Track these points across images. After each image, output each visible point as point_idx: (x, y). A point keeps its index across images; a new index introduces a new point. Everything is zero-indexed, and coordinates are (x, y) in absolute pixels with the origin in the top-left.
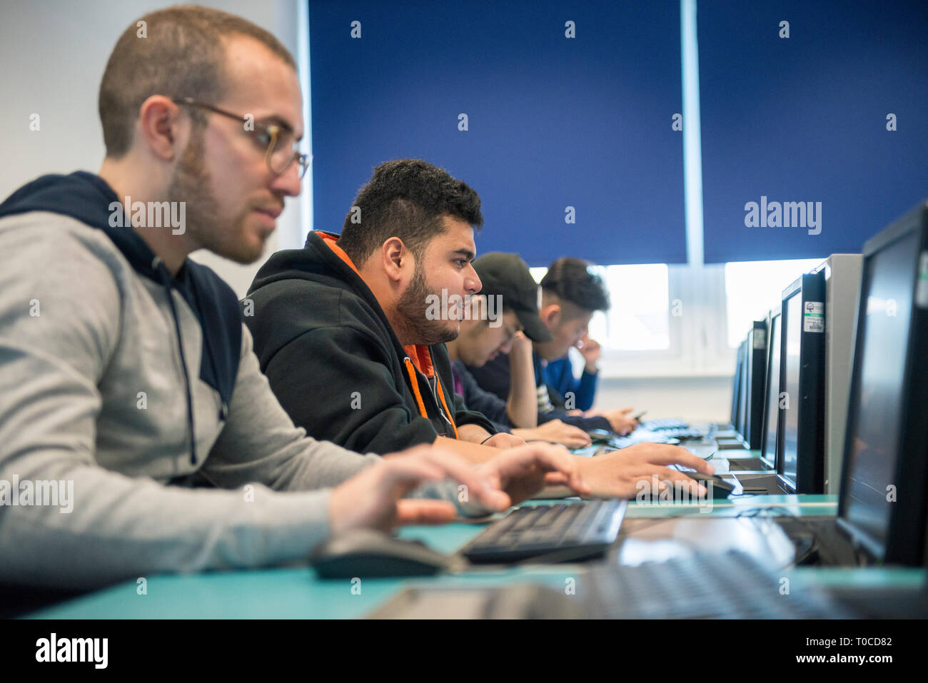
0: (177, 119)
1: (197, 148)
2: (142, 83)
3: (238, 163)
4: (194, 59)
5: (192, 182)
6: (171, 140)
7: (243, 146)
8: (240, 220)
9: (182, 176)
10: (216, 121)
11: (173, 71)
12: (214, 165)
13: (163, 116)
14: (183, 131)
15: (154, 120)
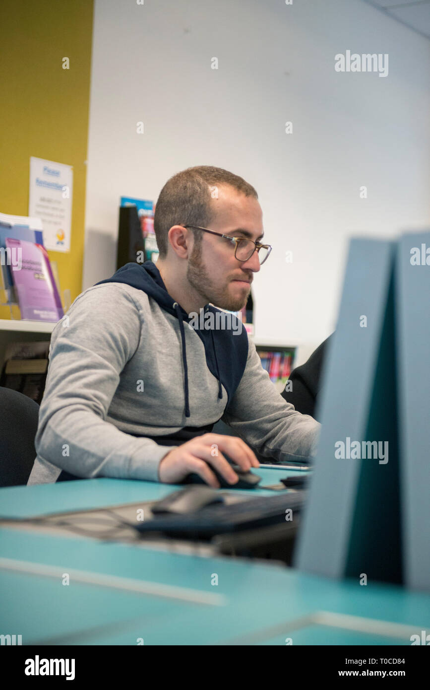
0: (187, 236)
1: (197, 252)
2: (170, 217)
3: (219, 257)
4: (194, 202)
5: (196, 270)
6: (186, 248)
7: (221, 248)
8: (225, 288)
9: (191, 267)
10: (207, 237)
11: (184, 209)
12: (207, 260)
13: (181, 235)
14: (190, 244)
15: (176, 238)
